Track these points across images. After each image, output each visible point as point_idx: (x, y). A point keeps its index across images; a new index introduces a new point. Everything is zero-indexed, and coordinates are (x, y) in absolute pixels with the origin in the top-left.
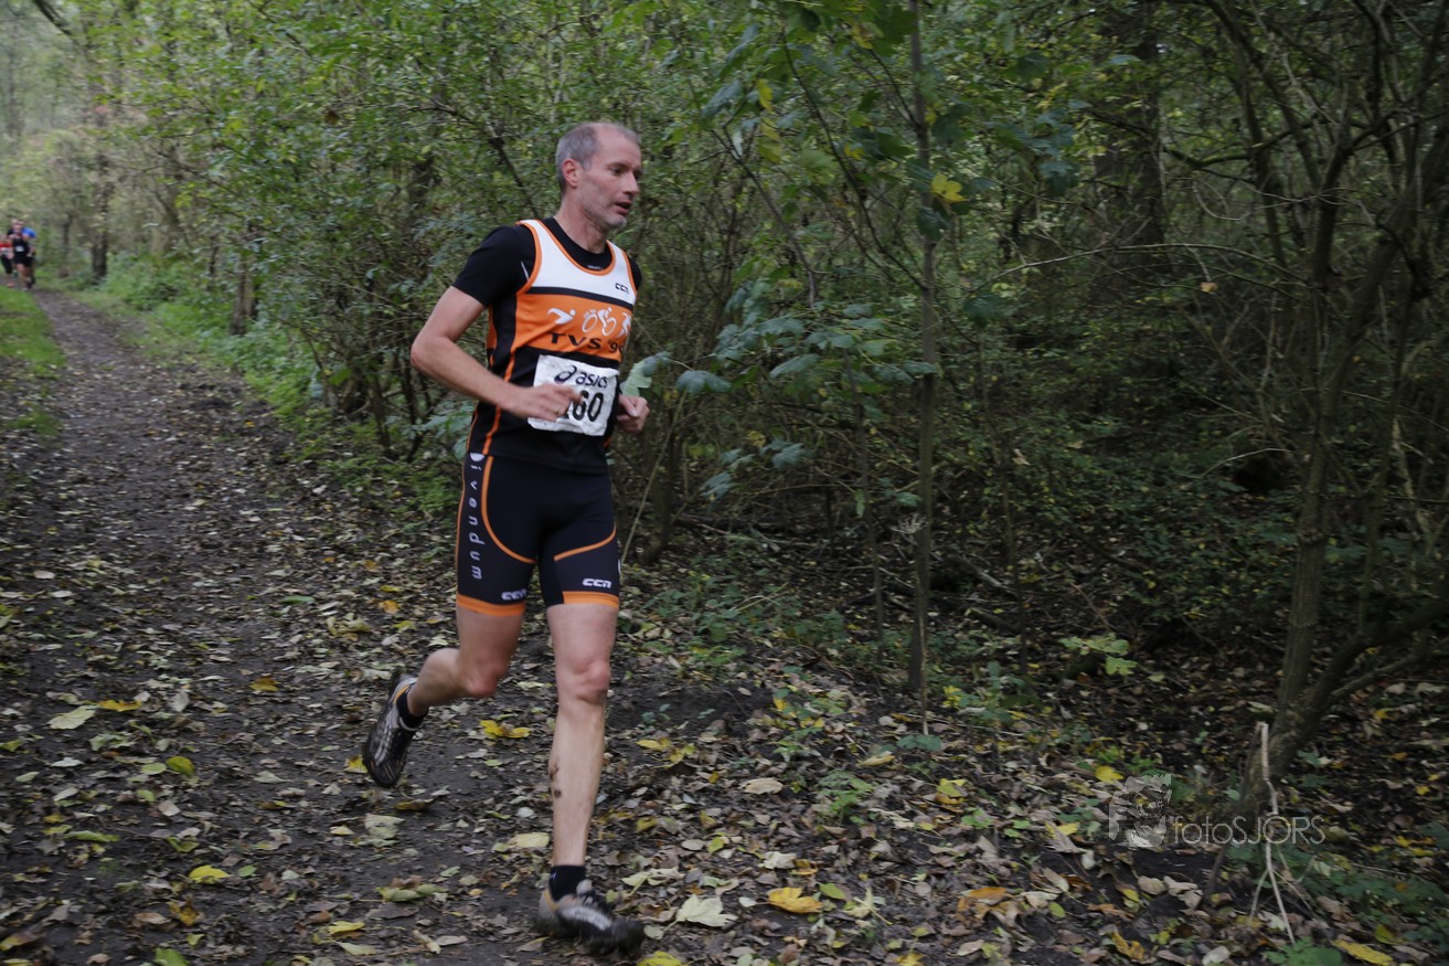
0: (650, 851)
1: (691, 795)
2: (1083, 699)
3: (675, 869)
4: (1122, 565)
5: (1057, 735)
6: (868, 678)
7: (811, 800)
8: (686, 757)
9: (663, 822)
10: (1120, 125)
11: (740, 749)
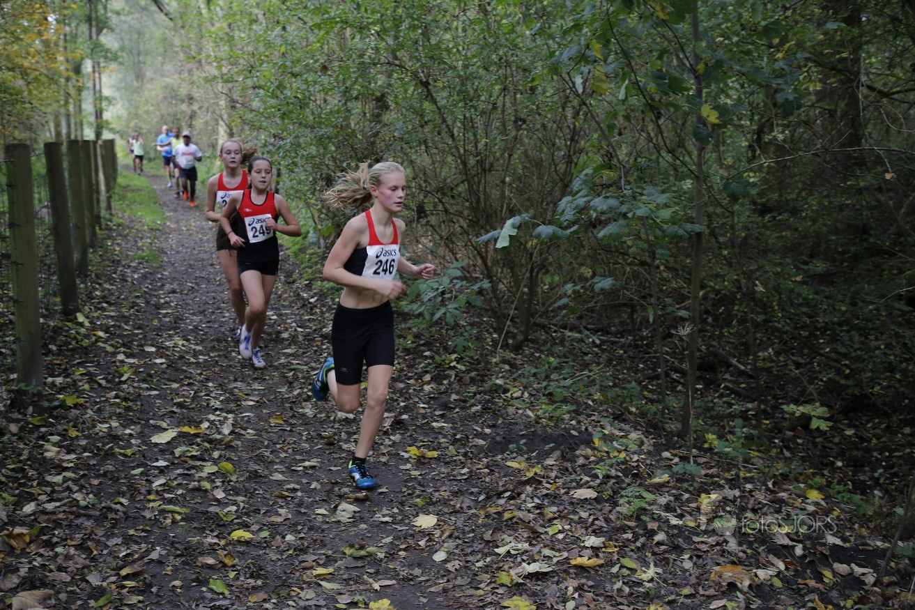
0: (512, 532)
1: (539, 498)
2: (798, 444)
3: (527, 544)
4: (827, 357)
5: (780, 468)
6: (655, 427)
7: (616, 504)
8: (536, 474)
9: (520, 514)
10: (833, 69)
11: (570, 470)
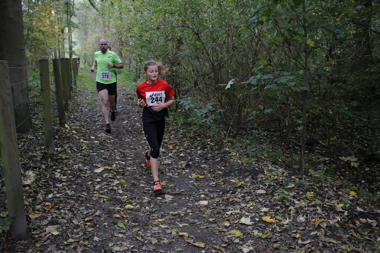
0: (233, 206)
1: (243, 193)
2: (347, 174)
3: (239, 211)
4: (358, 140)
5: (339, 183)
6: (289, 167)
7: (273, 196)
8: (242, 184)
9: (236, 199)
10: (360, 25)
11: (255, 183)
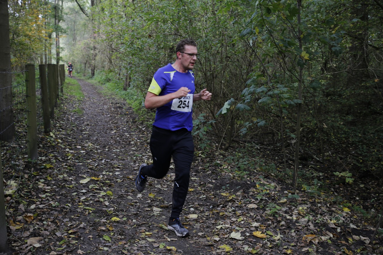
0: (223, 220)
1: (234, 207)
2: (341, 190)
3: (229, 225)
4: (353, 155)
5: (333, 199)
6: (282, 181)
7: (265, 210)
8: (233, 198)
9: (226, 213)
10: (356, 38)
11: (247, 197)
